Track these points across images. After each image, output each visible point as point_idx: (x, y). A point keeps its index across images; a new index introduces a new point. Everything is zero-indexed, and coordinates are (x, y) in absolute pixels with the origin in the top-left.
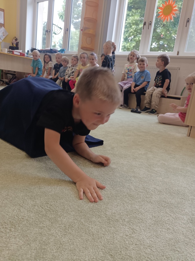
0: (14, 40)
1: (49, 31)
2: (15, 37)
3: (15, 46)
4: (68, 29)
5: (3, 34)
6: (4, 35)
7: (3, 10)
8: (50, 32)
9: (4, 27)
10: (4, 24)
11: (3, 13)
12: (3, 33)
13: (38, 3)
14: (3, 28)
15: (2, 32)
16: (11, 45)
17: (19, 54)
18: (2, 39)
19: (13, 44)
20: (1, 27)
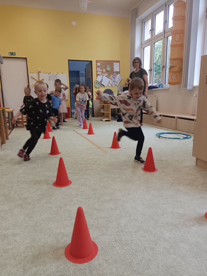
0: (127, 82)
2: (128, 79)
3: (127, 86)
4: (164, 66)
6: (119, 80)
8: (152, 70)
9: (120, 74)
10: (119, 72)
11: (119, 63)
13: (144, 48)
15: (118, 78)
16: (125, 86)
18: (118, 83)
19: (126, 85)
20: (117, 74)
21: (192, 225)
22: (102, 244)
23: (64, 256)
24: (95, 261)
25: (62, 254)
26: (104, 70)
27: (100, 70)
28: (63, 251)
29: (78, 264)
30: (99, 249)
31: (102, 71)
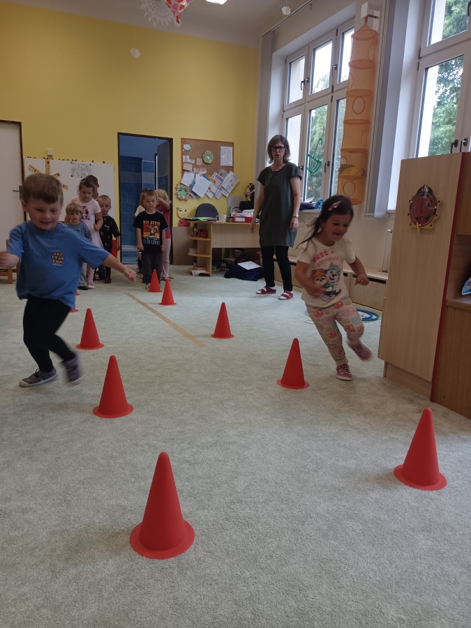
0: (248, 190)
2: (250, 184)
4: (329, 162)
5: (231, 183)
6: (232, 185)
7: (231, 144)
9: (233, 172)
10: (233, 167)
11: (232, 148)
12: (231, 181)
13: (287, 119)
14: (231, 173)
15: (229, 180)
17: (244, 220)
18: (229, 191)
19: (246, 196)
20: (228, 172)
21: (369, 489)
22: (202, 525)
23: (129, 546)
24: (189, 555)
25: (124, 544)
26: (199, 162)
27: (189, 161)
28: (127, 538)
29: (157, 561)
30: (196, 532)
31: (193, 162)
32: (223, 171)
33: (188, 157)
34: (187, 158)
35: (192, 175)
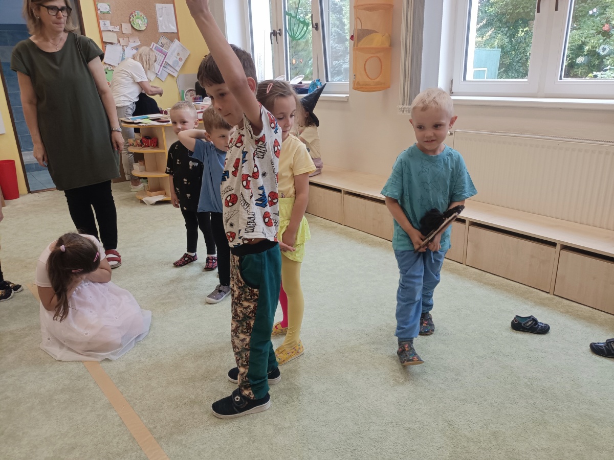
1: (278, 32)
5: (178, 57)
7: (172, 1)
9: (179, 40)
10: (178, 33)
12: (178, 54)
14: (176, 41)
20: (172, 41)
26: (127, 29)
27: (111, 28)
31: (117, 29)
32: (163, 40)
33: (108, 22)
34: (106, 24)
35: (119, 48)
